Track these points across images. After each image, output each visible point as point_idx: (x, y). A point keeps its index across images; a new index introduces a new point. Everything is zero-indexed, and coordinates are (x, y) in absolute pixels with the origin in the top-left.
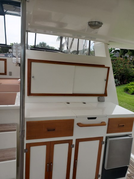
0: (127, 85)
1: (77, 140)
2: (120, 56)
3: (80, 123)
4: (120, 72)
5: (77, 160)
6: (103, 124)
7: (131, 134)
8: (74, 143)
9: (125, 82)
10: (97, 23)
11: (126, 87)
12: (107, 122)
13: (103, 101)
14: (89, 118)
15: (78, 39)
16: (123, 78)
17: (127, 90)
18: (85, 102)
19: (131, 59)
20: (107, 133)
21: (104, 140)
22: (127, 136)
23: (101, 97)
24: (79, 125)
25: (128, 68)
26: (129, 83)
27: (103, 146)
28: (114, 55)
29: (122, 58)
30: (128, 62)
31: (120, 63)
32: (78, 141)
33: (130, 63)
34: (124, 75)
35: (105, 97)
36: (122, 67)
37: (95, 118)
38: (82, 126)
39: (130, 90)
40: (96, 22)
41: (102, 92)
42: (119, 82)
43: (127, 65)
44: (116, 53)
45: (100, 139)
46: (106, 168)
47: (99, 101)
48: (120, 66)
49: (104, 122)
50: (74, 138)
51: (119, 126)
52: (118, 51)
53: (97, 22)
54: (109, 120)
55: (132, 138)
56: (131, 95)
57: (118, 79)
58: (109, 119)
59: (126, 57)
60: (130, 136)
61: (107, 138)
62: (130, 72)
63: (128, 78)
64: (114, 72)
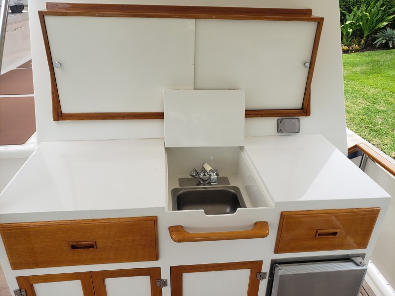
1: (172, 268)
8: (166, 275)
12: (274, 222)
13: (296, 130)
20: (277, 251)
21: (266, 268)
22: (347, 258)
23: (291, 117)
27: (263, 285)
35: (301, 118)
41: (294, 101)
50: (164, 265)
51: (319, 235)
54: (284, 217)
55: (365, 270)
58: (282, 213)
61: (274, 264)
64: (390, 8)
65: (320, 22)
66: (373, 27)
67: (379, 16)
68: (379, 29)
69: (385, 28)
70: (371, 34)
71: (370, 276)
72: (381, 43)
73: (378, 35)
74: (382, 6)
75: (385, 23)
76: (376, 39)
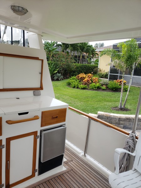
0: (69, 79)
1: (7, 139)
2: (62, 51)
3: (10, 121)
4: (62, 67)
5: (9, 161)
6: (36, 118)
7: (65, 124)
9: (67, 76)
10: (20, 9)
11: (68, 81)
12: (40, 115)
13: (39, 95)
14: (20, 114)
15: (12, 28)
16: (66, 72)
17: (69, 84)
18: (18, 97)
19: (72, 54)
20: (42, 126)
21: (39, 134)
22: (61, 126)
23: (37, 90)
24: (9, 122)
25: (70, 63)
26: (71, 77)
27: (38, 140)
28: (57, 50)
29: (64, 53)
30: (70, 57)
31: (62, 58)
32: (9, 140)
33: (71, 58)
34: (66, 70)
35: (40, 90)
36: (65, 62)
37: (27, 113)
38: (11, 124)
39: (72, 84)
40: (19, 7)
42: (62, 77)
43: (69, 60)
44: (58, 47)
45: (35, 133)
46: (42, 161)
47: (34, 95)
48: (62, 60)
49: (37, 116)
51: (53, 118)
52: (60, 45)
53: (21, 7)
54: (43, 113)
55: (66, 128)
56: (73, 89)
57: (61, 74)
59: (68, 52)
60: (64, 126)
61: (41, 131)
62: (71, 67)
63: (70, 73)
64: (57, 66)
65: (42, 61)
66: (52, 73)
67: (54, 69)
68: (55, 73)
69: (56, 73)
70: (52, 75)
71: (67, 144)
72: (56, 79)
73: (55, 76)
74: (54, 65)
75: (56, 71)
76: (54, 77)
